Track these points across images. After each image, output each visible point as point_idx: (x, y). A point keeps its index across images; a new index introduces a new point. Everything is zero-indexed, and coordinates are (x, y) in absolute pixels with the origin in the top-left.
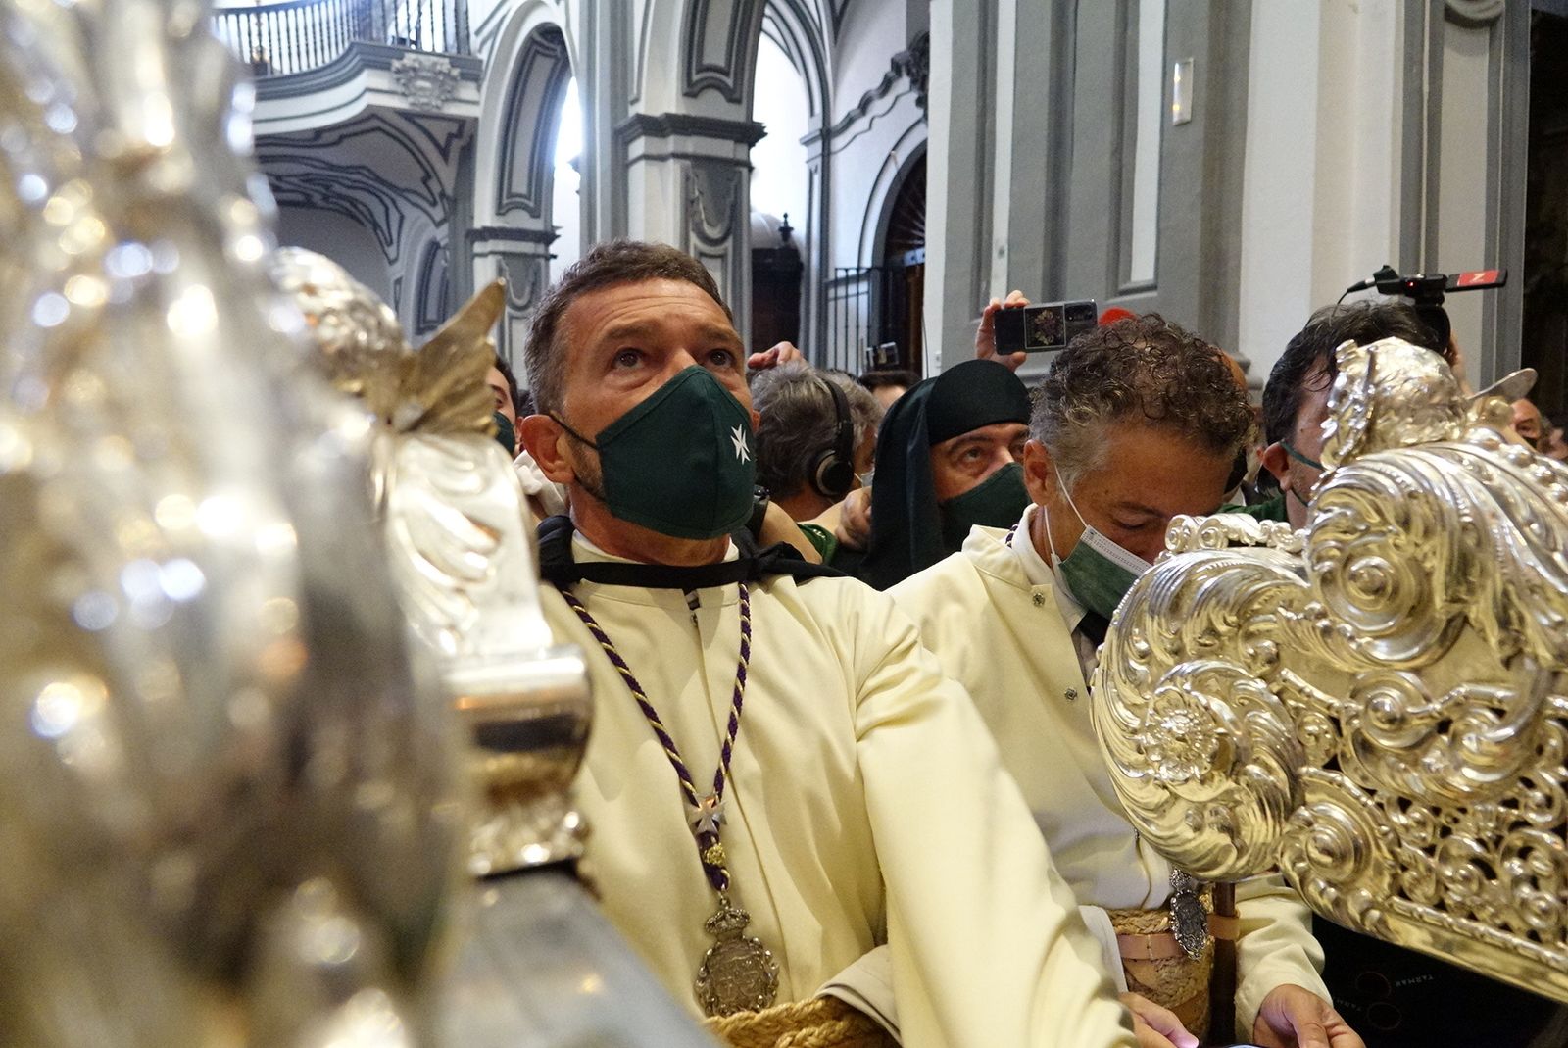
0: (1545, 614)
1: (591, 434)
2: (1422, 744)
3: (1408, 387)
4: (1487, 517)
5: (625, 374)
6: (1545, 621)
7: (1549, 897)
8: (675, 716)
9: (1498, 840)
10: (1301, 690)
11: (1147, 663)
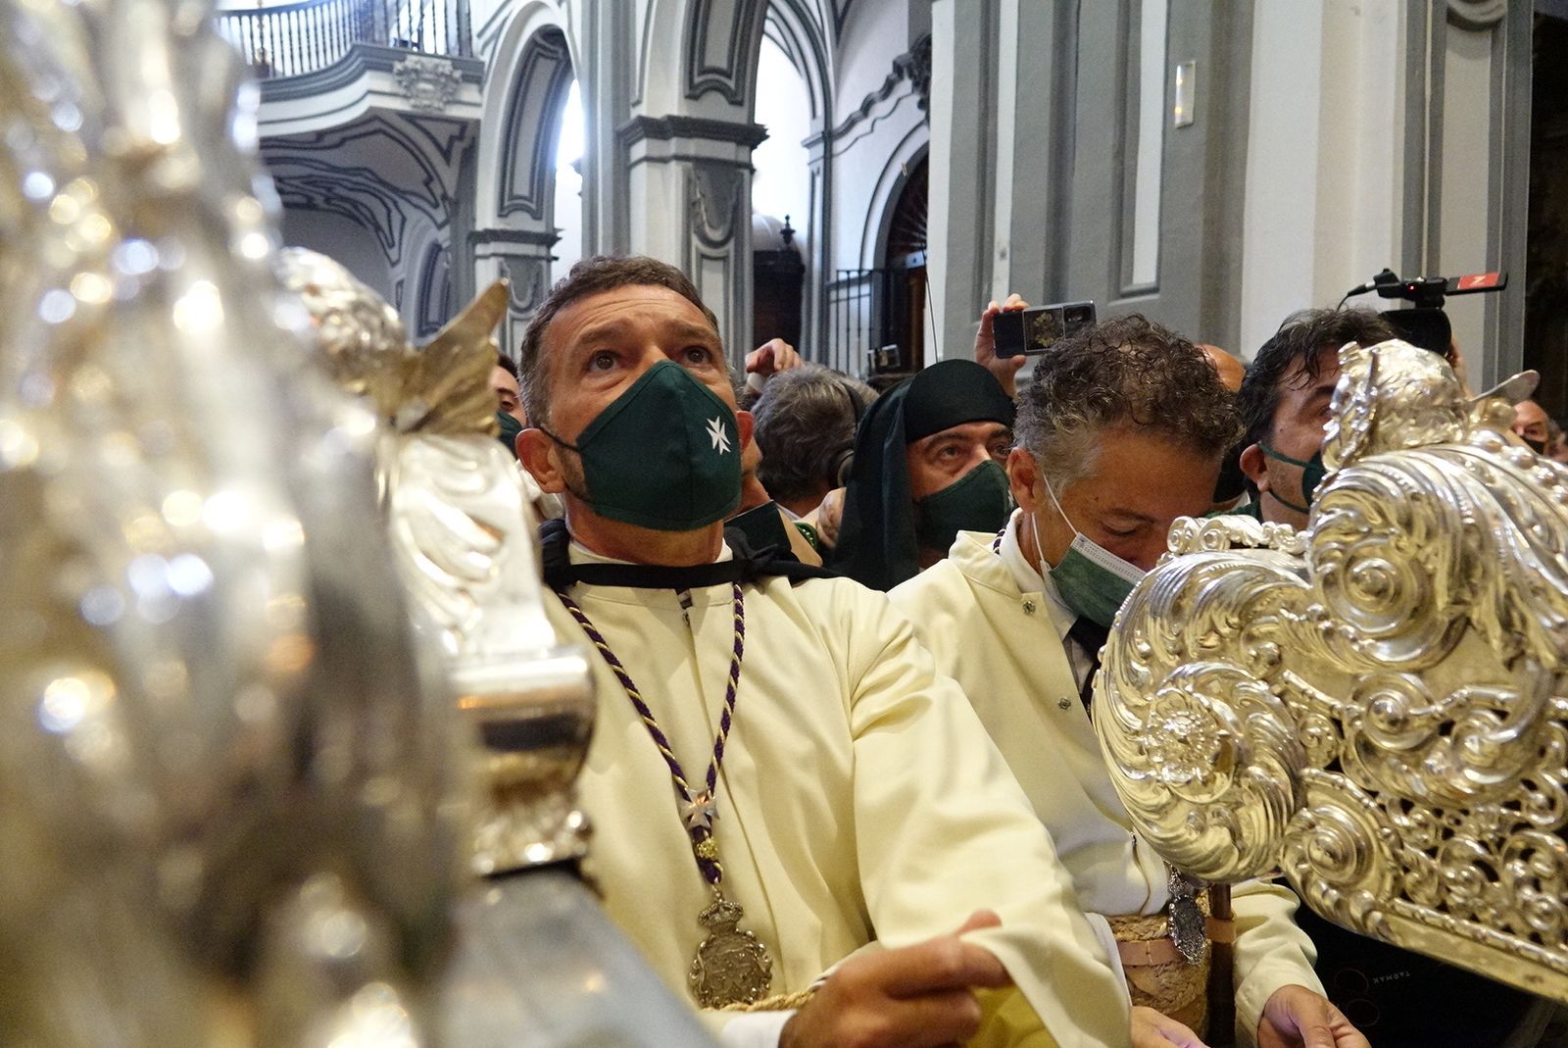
0: (1547, 615)
1: (572, 438)
2: (1424, 746)
3: (1411, 388)
4: (1490, 518)
5: (600, 376)
6: (1548, 623)
7: (1551, 899)
9: (1501, 843)
10: (1303, 692)
11: (1150, 665)
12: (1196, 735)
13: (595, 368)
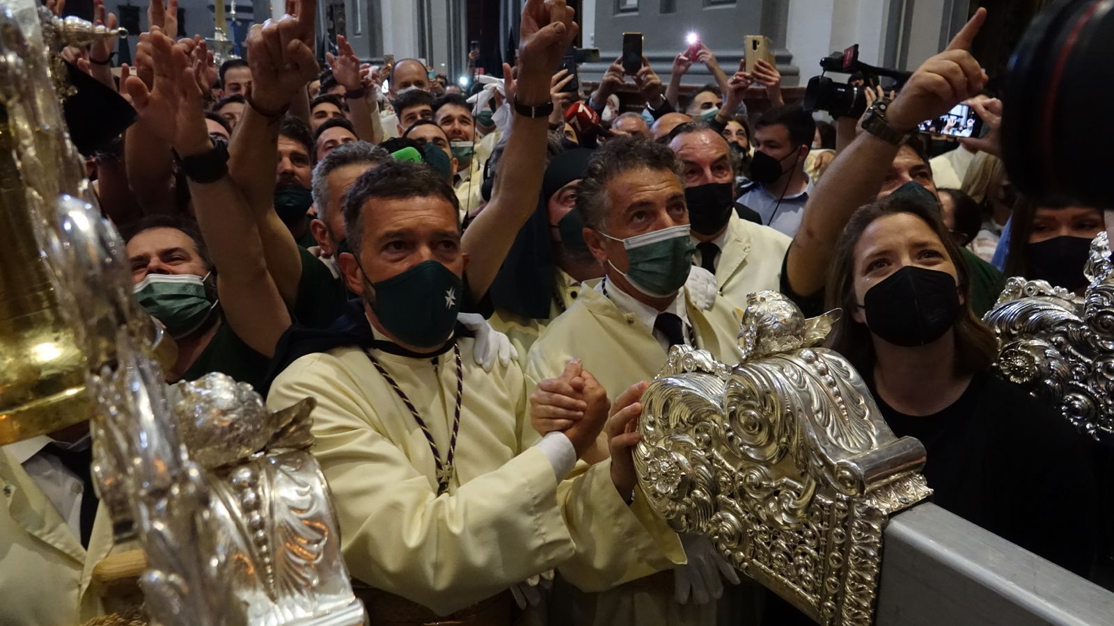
0: (817, 462)
1: (374, 280)
2: (767, 500)
3: (777, 325)
4: (797, 409)
5: (392, 253)
6: (816, 464)
7: (811, 576)
8: (425, 411)
9: (795, 547)
10: (720, 461)
11: (654, 427)
12: (672, 472)
13: (392, 248)
